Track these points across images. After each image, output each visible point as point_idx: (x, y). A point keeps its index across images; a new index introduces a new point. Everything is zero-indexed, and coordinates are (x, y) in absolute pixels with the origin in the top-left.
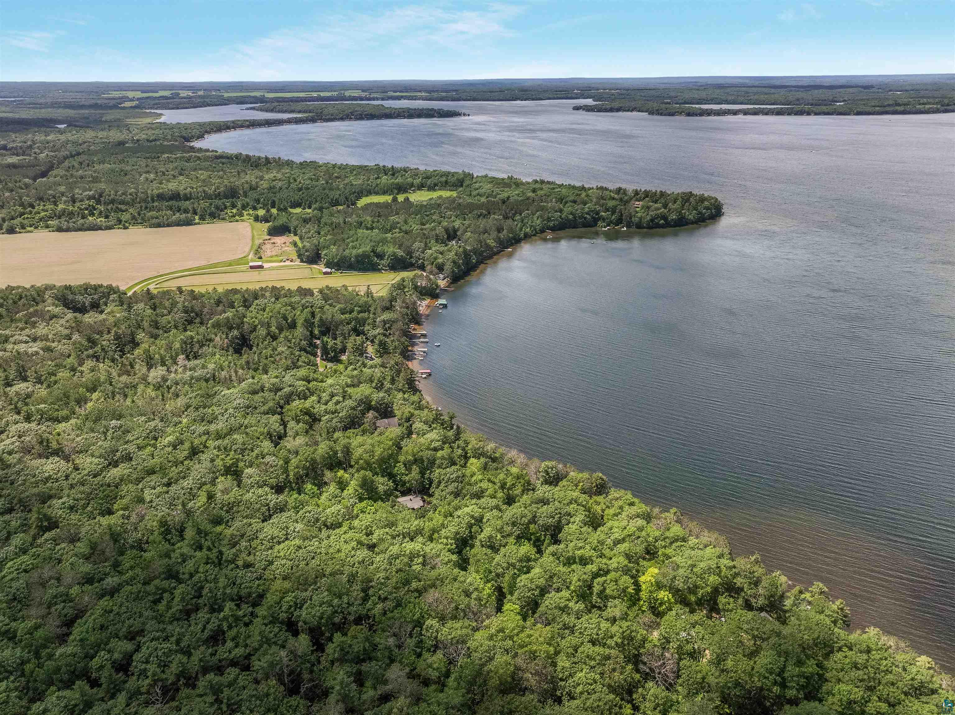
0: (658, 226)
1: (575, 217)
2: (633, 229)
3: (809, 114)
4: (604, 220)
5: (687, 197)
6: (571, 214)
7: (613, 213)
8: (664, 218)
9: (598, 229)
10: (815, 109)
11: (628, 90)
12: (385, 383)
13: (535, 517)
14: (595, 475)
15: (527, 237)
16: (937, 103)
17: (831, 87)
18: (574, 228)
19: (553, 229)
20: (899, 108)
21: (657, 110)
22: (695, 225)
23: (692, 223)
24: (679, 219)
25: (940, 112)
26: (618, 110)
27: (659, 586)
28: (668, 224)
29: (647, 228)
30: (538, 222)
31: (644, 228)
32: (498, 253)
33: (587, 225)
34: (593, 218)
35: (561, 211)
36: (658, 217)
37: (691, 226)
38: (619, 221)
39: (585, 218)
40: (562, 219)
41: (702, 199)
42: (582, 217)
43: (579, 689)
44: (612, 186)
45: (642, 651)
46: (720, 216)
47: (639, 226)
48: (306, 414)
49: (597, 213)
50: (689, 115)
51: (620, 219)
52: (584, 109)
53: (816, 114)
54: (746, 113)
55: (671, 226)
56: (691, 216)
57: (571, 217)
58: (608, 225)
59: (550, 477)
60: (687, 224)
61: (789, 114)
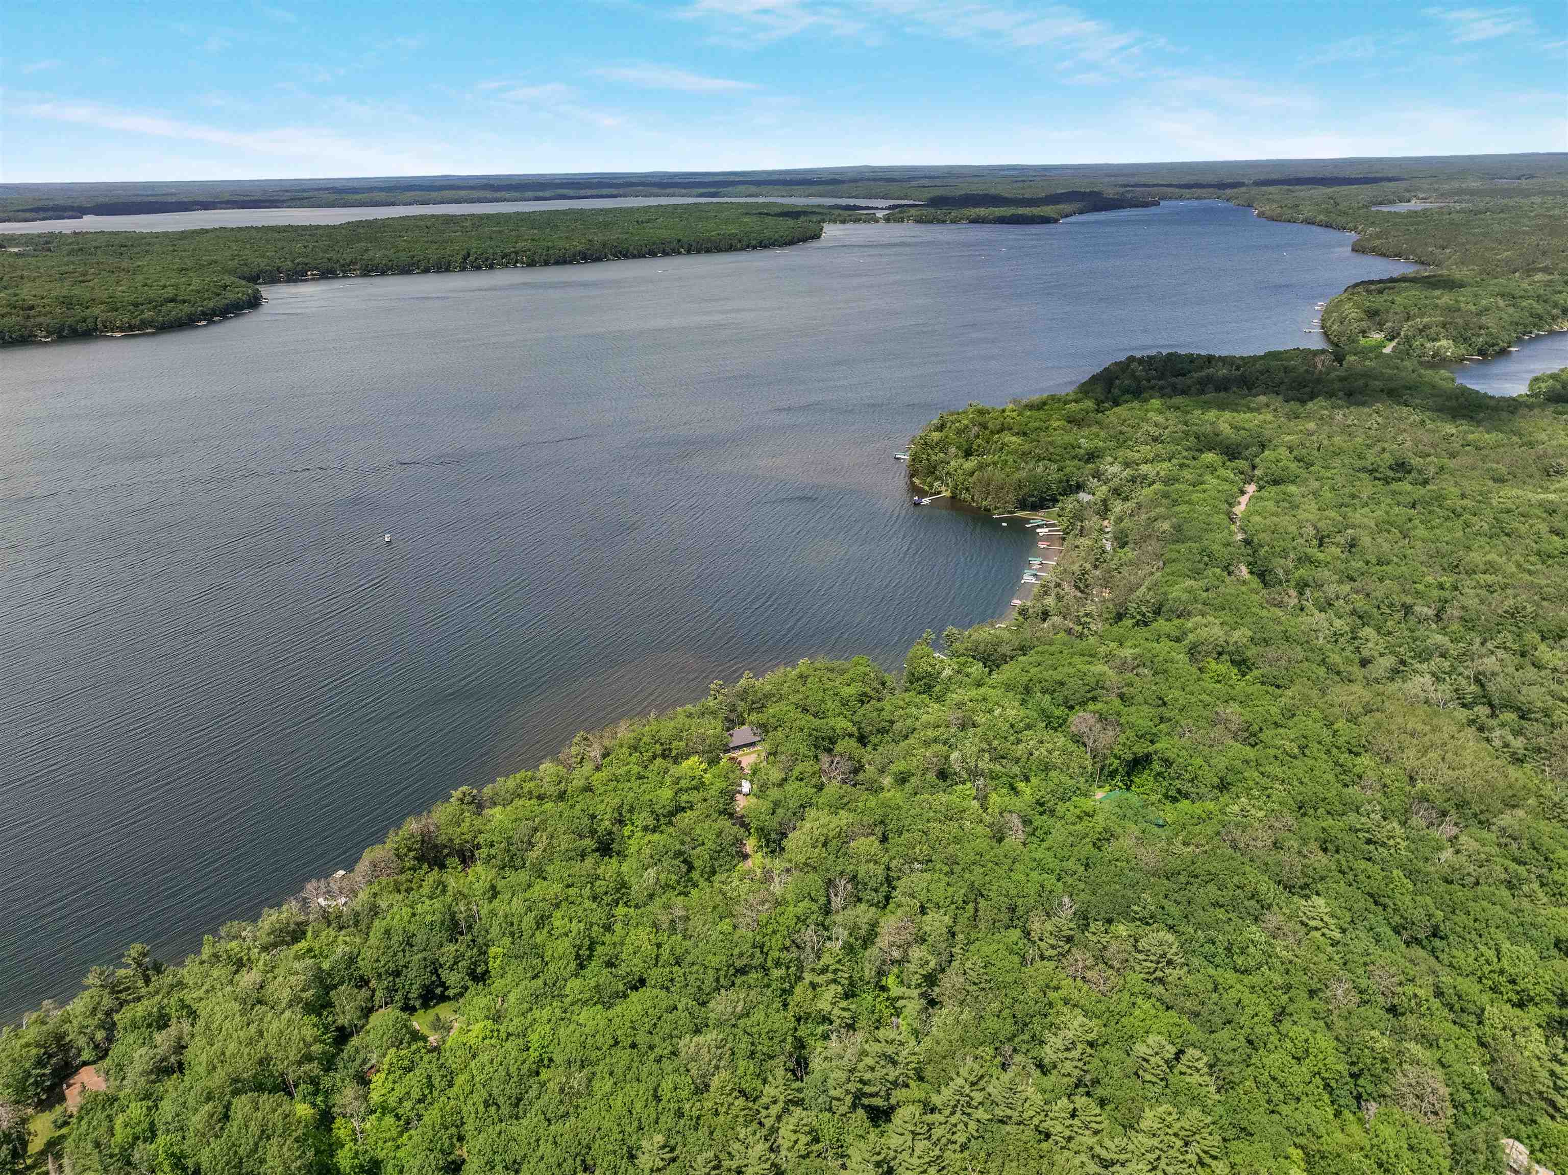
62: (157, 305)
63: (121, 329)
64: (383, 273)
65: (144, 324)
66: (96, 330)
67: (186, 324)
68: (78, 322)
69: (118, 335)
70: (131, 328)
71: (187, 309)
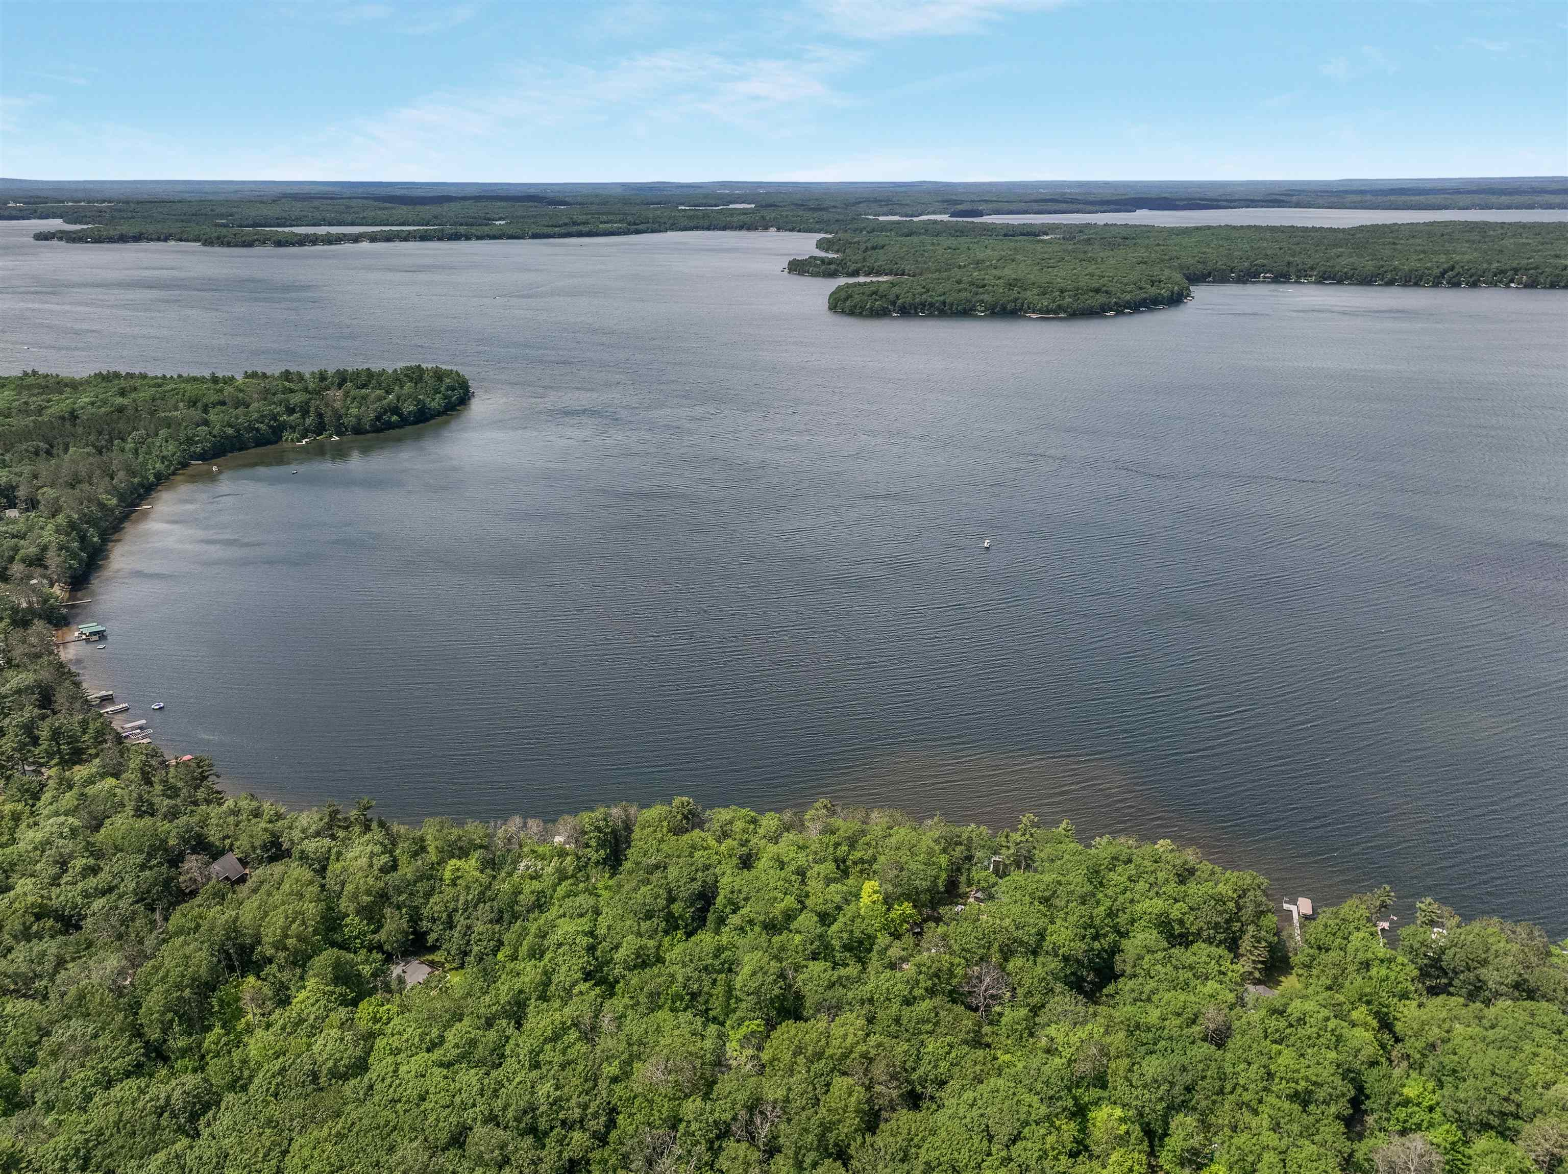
0: (390, 426)
1: (238, 431)
2: (350, 437)
3: (468, 238)
4: (293, 428)
5: (415, 375)
6: (230, 426)
7: (305, 413)
8: (395, 410)
9: (285, 445)
10: (474, 230)
11: (128, 202)
12: (156, 800)
13: (670, 891)
14: (677, 801)
15: (161, 480)
16: (620, 222)
17: (477, 199)
18: (241, 449)
19: (204, 457)
20: (574, 229)
21: (218, 238)
22: (444, 417)
23: (440, 414)
24: (419, 409)
25: (631, 233)
26: (137, 238)
27: (888, 901)
28: (405, 422)
29: (374, 432)
30: (171, 447)
31: (368, 432)
32: (126, 517)
33: (262, 441)
34: (271, 427)
35: (206, 423)
36: (385, 412)
37: (440, 419)
38: (320, 428)
39: (258, 430)
40: (214, 436)
41: (439, 375)
42: (251, 429)
43: (943, 1066)
44: (275, 370)
45: (955, 981)
46: (469, 399)
47: (358, 430)
48: (38, 917)
49: (274, 418)
50: (279, 244)
51: (320, 423)
52: (61, 239)
53: (479, 238)
54: (373, 238)
55: (410, 424)
56: (436, 403)
57: (230, 431)
58: (304, 436)
59: (606, 834)
60: (433, 417)
61: (440, 239)
62: (1077, 292)
63: (1041, 311)
64: (1340, 282)
65: (1060, 308)
66: (1021, 310)
67: (1097, 313)
68: (1009, 302)
69: (1034, 316)
70: (1048, 312)
71: (1101, 299)
